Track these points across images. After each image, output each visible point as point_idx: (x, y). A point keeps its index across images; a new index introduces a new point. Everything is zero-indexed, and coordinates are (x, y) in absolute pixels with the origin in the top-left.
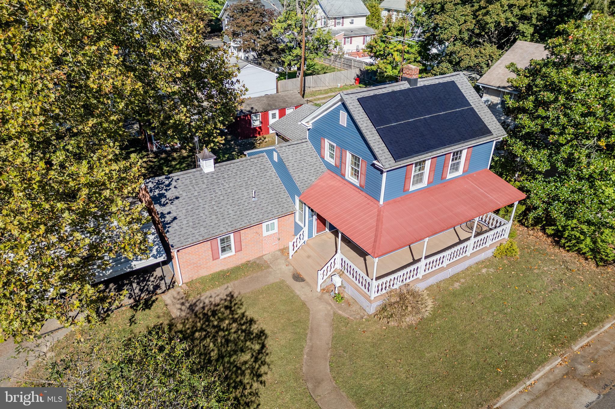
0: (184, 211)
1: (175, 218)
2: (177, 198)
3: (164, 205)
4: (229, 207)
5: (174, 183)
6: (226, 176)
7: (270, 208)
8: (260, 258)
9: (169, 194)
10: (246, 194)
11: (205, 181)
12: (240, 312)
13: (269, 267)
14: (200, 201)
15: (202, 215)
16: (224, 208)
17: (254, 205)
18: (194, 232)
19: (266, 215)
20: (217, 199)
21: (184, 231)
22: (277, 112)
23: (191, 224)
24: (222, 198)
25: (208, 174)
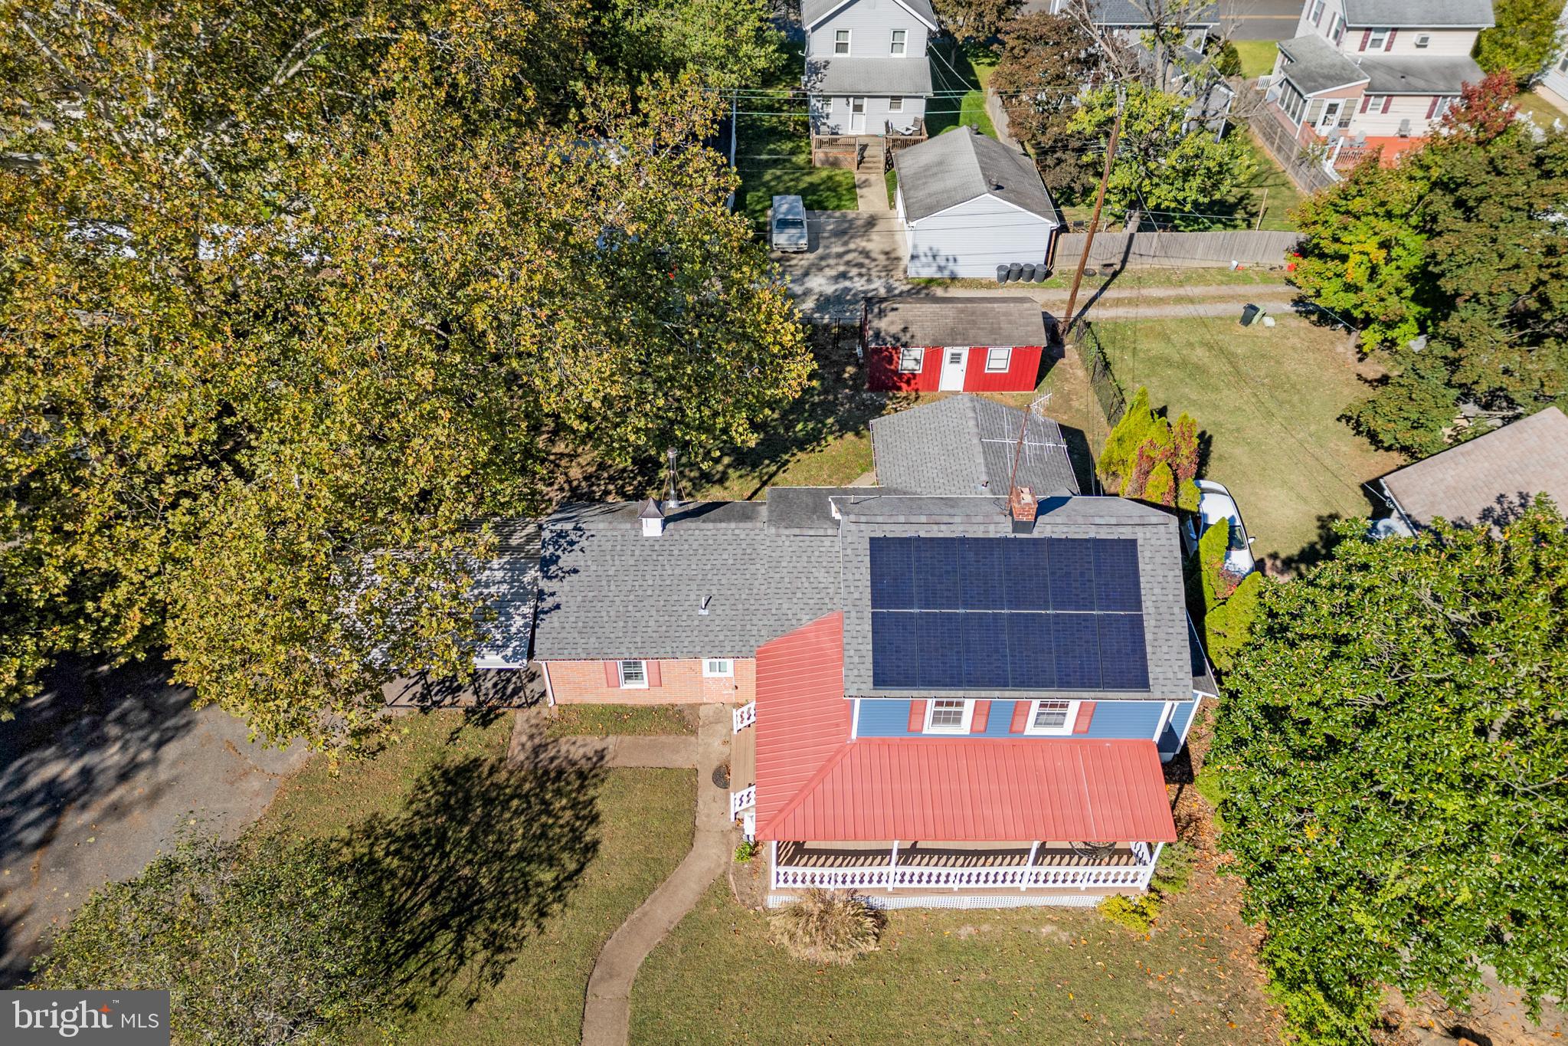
0: (579, 599)
1: (558, 607)
2: (576, 571)
3: (550, 578)
4: (654, 613)
5: (584, 543)
6: (676, 552)
7: (722, 638)
8: (695, 707)
9: (566, 561)
10: (693, 597)
11: (637, 553)
12: (591, 792)
13: (694, 732)
14: (613, 588)
15: (604, 614)
16: (643, 612)
17: (696, 623)
18: (578, 640)
19: (708, 648)
20: (640, 593)
21: (564, 635)
22: (965, 352)
23: (580, 624)
24: (649, 592)
25: (647, 539)
